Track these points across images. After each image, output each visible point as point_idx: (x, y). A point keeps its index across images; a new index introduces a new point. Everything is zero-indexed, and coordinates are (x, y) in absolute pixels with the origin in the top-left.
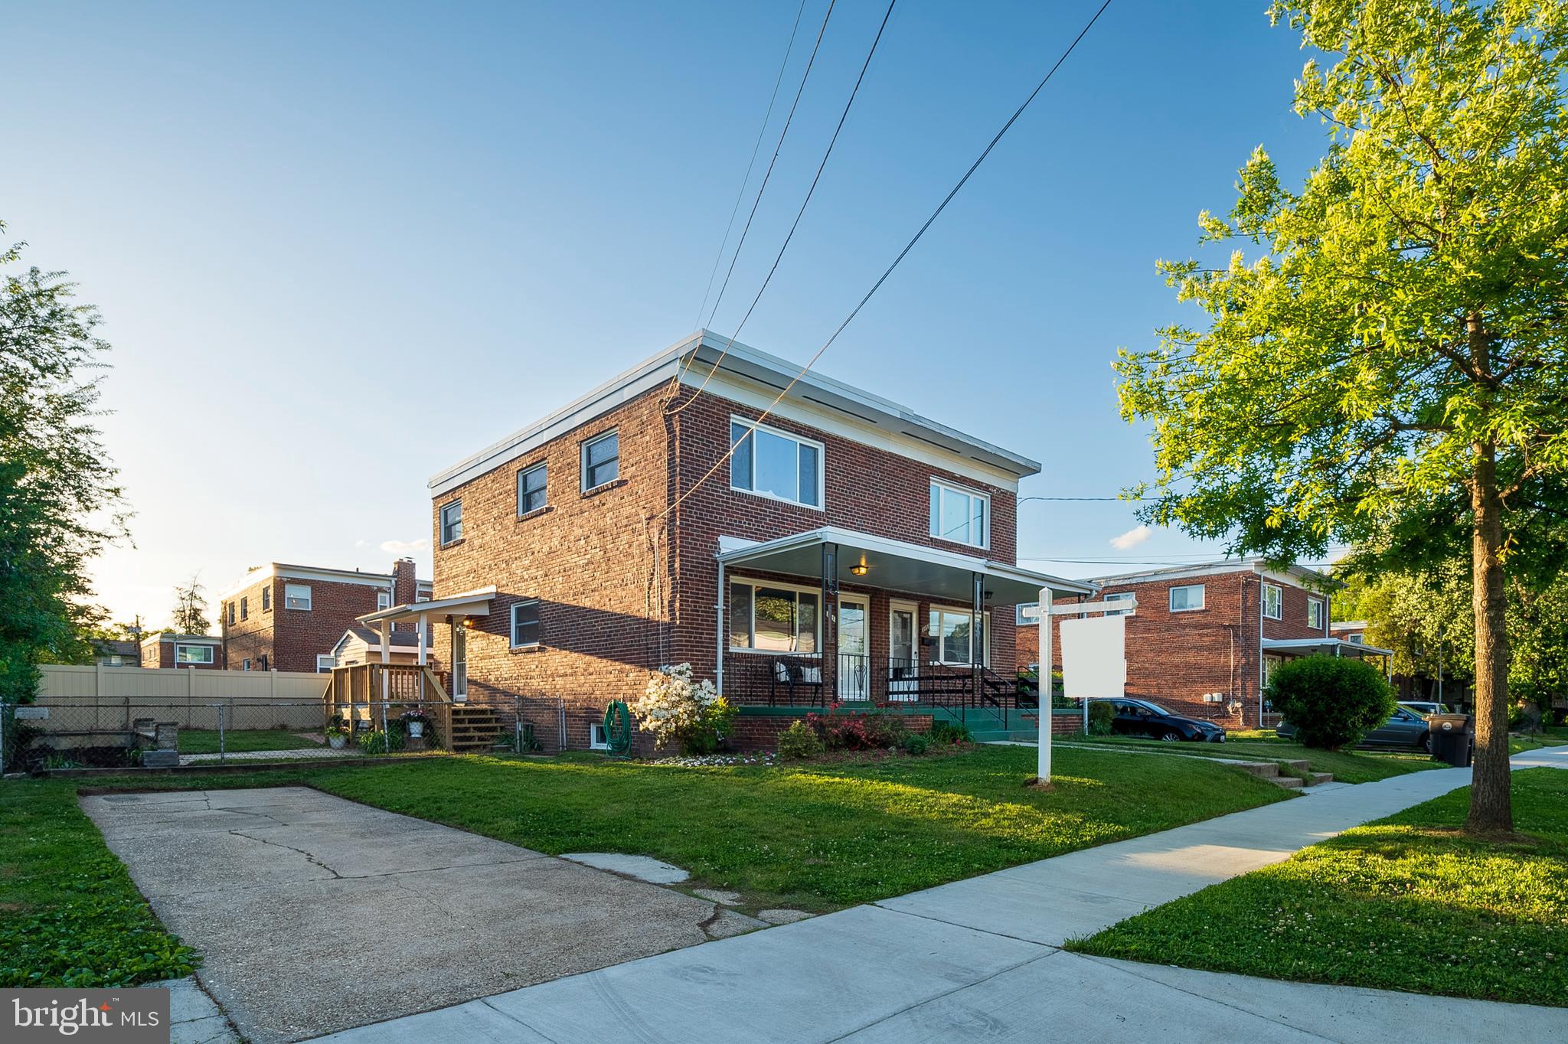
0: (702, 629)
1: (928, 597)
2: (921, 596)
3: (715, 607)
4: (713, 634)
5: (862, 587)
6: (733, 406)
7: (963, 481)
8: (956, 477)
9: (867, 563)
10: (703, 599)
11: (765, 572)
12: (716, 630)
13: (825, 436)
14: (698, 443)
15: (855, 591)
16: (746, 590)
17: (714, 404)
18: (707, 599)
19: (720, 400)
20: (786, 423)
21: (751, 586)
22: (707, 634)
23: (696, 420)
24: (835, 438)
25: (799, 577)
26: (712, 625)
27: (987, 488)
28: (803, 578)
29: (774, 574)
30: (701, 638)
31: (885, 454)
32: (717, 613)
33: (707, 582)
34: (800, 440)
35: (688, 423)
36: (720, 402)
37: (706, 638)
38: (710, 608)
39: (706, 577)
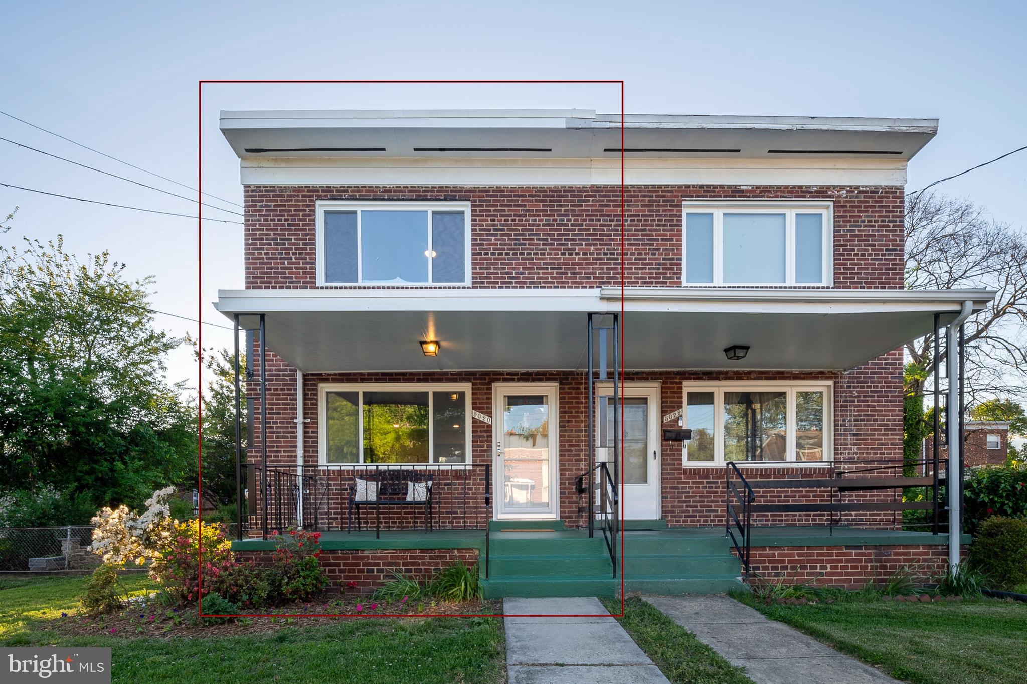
0: (277, 447)
1: (678, 373)
2: (661, 373)
3: (295, 421)
4: (292, 452)
5: (538, 373)
6: (318, 191)
7: (761, 192)
8: (742, 191)
9: (438, 332)
10: (279, 413)
11: (369, 374)
12: (296, 447)
13: (467, 191)
14: (270, 244)
15: (526, 380)
16: (351, 397)
17: (291, 196)
18: (284, 414)
19: (299, 189)
20: (401, 191)
21: (357, 393)
22: (285, 452)
23: (266, 220)
24: (485, 191)
25: (425, 374)
26: (291, 442)
27: (822, 192)
28: (433, 374)
29: (383, 374)
30: (278, 457)
31: (582, 190)
32: (296, 428)
33: (284, 394)
34: (430, 207)
35: (255, 225)
36: (299, 191)
37: (284, 457)
38: (290, 423)
39: (281, 390)
